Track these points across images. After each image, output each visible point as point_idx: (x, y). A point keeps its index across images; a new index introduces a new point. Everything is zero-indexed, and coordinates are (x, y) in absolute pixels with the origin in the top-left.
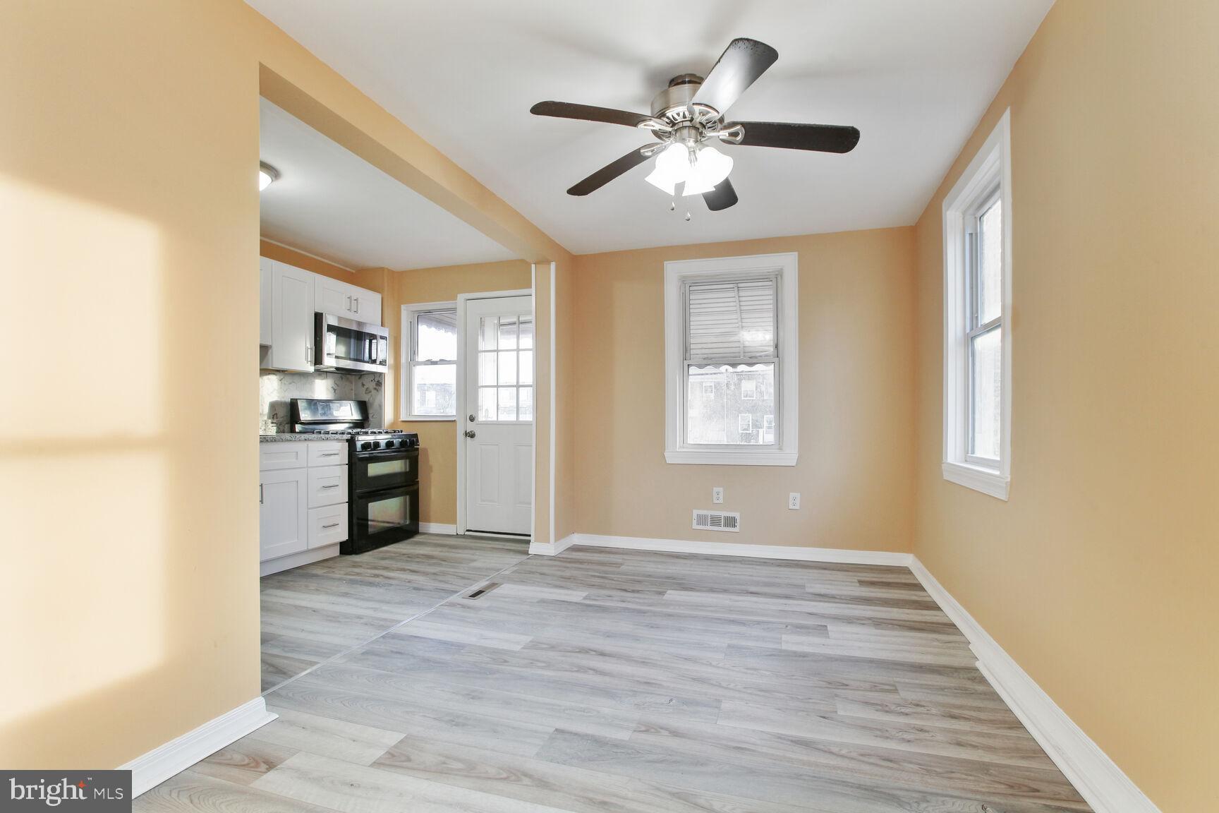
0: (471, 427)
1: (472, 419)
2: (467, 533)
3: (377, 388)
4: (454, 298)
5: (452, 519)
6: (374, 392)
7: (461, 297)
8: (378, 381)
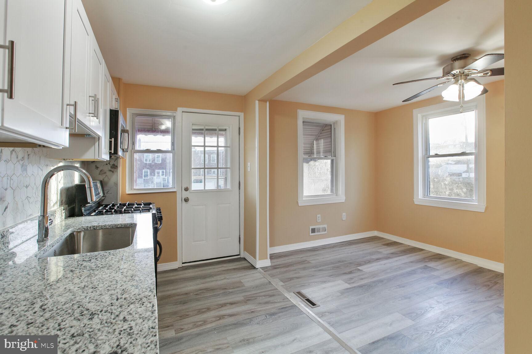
0: (185, 194)
1: (186, 189)
2: (184, 265)
3: (113, 170)
4: (176, 110)
5: (174, 258)
6: (109, 173)
7: (180, 110)
8: (114, 165)
